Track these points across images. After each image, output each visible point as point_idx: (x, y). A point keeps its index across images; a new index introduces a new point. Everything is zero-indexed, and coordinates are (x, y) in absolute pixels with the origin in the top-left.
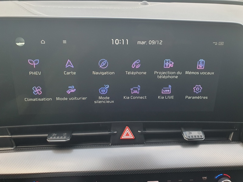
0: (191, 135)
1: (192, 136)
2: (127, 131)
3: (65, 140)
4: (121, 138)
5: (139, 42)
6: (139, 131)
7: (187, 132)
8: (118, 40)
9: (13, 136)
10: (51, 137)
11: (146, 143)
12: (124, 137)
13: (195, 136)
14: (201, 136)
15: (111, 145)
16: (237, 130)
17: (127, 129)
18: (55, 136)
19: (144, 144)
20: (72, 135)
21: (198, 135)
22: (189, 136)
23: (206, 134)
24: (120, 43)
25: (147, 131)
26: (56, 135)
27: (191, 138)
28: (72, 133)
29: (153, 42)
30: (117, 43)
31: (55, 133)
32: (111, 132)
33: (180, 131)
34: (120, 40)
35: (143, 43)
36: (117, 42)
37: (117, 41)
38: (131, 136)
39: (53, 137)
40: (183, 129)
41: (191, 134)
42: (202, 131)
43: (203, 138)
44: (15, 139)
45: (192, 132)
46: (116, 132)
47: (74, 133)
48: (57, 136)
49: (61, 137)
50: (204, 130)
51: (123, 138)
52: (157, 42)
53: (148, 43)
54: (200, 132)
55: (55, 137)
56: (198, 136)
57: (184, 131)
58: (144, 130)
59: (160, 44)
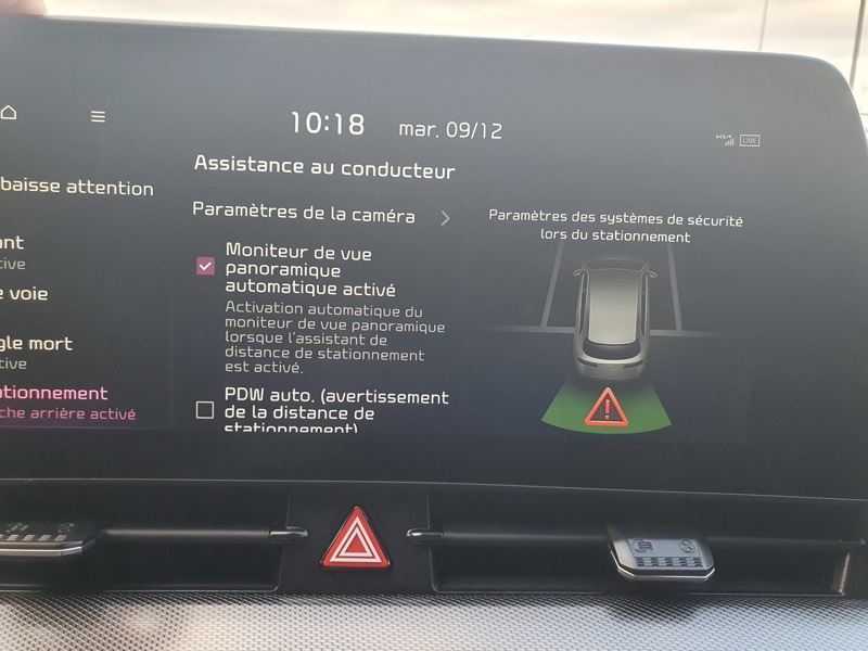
0: (648, 554)
1: (654, 561)
2: (357, 528)
3: (56, 552)
4: (325, 563)
5: (405, 128)
7: (630, 541)
8: (318, 115)
11: (441, 589)
12: (340, 555)
13: (669, 561)
14: (697, 561)
15: (279, 592)
16: (863, 542)
17: (357, 520)
18: (17, 533)
19: (434, 594)
21: (683, 555)
22: (640, 561)
23: (716, 554)
24: (327, 128)
25: (447, 535)
26: (25, 528)
27: (648, 566)
29: (465, 127)
30: (313, 127)
31: (26, 523)
32: (286, 530)
33: (599, 538)
34: (327, 118)
35: (422, 131)
36: (314, 124)
37: (314, 119)
38: (371, 555)
40: (611, 530)
41: (648, 551)
42: (702, 541)
43: (705, 567)
45: (655, 543)
46: (305, 534)
48: (25, 533)
49: (44, 537)
50: (709, 539)
51: (333, 559)
52: (480, 128)
53: (441, 130)
54: (694, 544)
55: (13, 537)
56: (683, 561)
57: (618, 539)
58: (438, 527)
59: (493, 137)
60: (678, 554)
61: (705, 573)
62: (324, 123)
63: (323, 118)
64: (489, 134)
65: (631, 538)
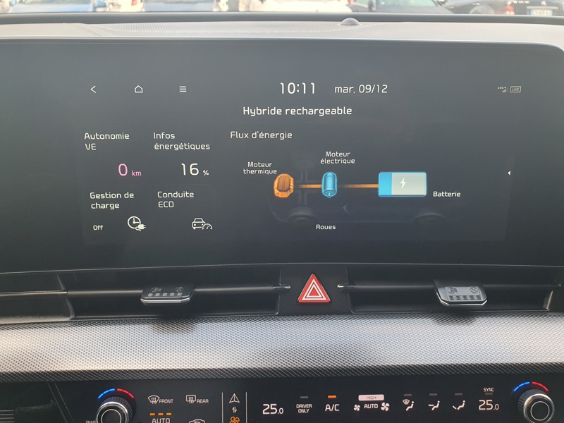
0: (456, 294)
1: (458, 297)
2: (313, 284)
3: (179, 301)
4: (300, 301)
5: (338, 89)
6: (338, 286)
7: (446, 288)
8: (293, 84)
9: (70, 293)
10: (150, 295)
11: (355, 311)
12: (306, 297)
13: (465, 297)
14: (478, 296)
15: (278, 315)
16: (560, 285)
17: (314, 281)
18: (158, 292)
19: (352, 314)
20: (196, 292)
21: (472, 294)
22: (451, 297)
23: (488, 293)
24: (298, 91)
25: (357, 287)
26: (160, 290)
27: (455, 300)
28: (195, 288)
29: (368, 87)
30: (292, 90)
31: (159, 287)
32: (279, 286)
33: (430, 286)
34: (298, 85)
35: (347, 90)
36: (292, 89)
37: (291, 86)
38: (321, 297)
39: (154, 294)
40: (437, 283)
41: (455, 292)
42: (481, 287)
43: (482, 300)
44: (73, 300)
45: (458, 289)
46: (290, 287)
47: (198, 288)
48: (162, 293)
49: (172, 294)
50: (484, 286)
51: (304, 299)
52: (376, 87)
53: (356, 89)
54: (477, 288)
55: (157, 294)
56: (472, 297)
57: (440, 287)
58: (352, 283)
59: (383, 92)
60: (469, 293)
61: (482, 302)
62: (297, 88)
63: (296, 86)
64: (381, 91)
65: (448, 285)
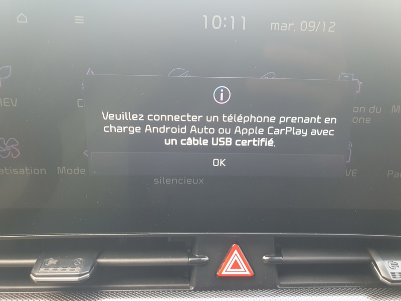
0: (397, 270)
2: (236, 256)
3: (76, 279)
4: (219, 275)
5: (274, 25)
6: (264, 258)
7: (386, 262)
8: (219, 17)
10: (42, 269)
11: (281, 285)
15: (195, 290)
17: (236, 252)
18: (52, 266)
19: (277, 289)
20: (98, 263)
22: (393, 274)
24: (225, 26)
25: (285, 258)
27: (398, 277)
28: (98, 257)
29: (312, 24)
30: (217, 25)
31: (55, 258)
32: (196, 257)
33: (366, 258)
34: (225, 19)
35: (285, 27)
36: (217, 23)
37: (217, 20)
38: (244, 270)
39: (49, 267)
40: (373, 254)
41: (397, 268)
45: (399, 263)
46: (207, 259)
47: (102, 258)
48: (57, 266)
49: (68, 269)
52: (321, 25)
53: (297, 26)
55: (51, 269)
57: (378, 259)
58: (279, 254)
59: (329, 31)
62: (223, 22)
63: (222, 19)
65: (386, 260)
